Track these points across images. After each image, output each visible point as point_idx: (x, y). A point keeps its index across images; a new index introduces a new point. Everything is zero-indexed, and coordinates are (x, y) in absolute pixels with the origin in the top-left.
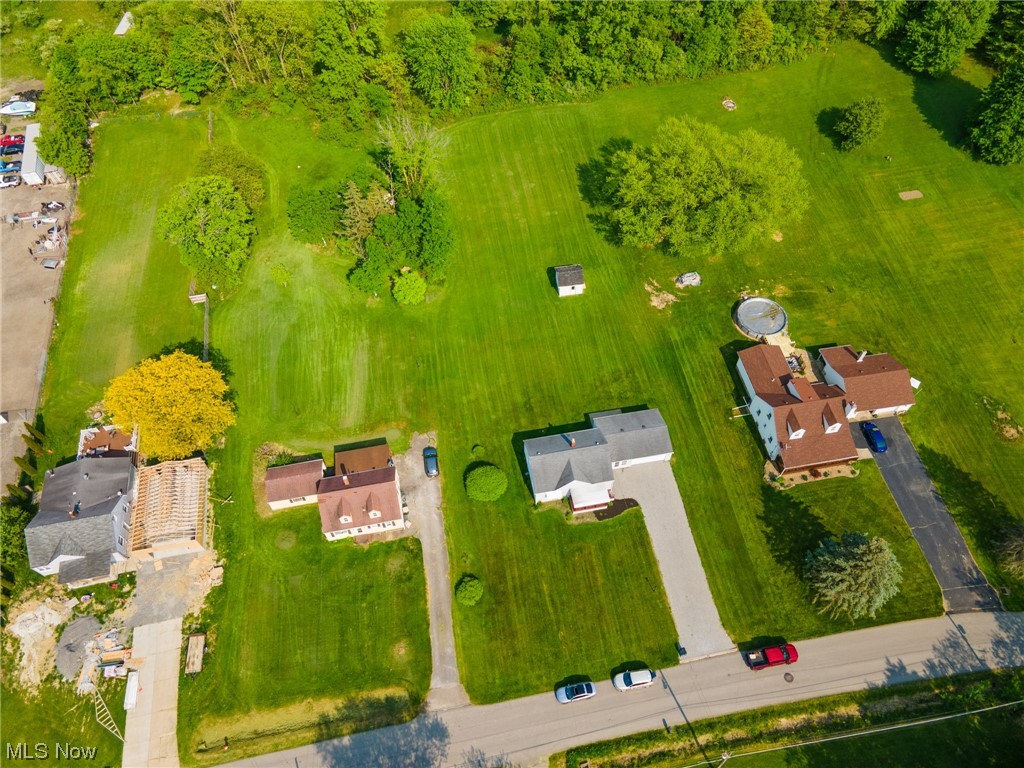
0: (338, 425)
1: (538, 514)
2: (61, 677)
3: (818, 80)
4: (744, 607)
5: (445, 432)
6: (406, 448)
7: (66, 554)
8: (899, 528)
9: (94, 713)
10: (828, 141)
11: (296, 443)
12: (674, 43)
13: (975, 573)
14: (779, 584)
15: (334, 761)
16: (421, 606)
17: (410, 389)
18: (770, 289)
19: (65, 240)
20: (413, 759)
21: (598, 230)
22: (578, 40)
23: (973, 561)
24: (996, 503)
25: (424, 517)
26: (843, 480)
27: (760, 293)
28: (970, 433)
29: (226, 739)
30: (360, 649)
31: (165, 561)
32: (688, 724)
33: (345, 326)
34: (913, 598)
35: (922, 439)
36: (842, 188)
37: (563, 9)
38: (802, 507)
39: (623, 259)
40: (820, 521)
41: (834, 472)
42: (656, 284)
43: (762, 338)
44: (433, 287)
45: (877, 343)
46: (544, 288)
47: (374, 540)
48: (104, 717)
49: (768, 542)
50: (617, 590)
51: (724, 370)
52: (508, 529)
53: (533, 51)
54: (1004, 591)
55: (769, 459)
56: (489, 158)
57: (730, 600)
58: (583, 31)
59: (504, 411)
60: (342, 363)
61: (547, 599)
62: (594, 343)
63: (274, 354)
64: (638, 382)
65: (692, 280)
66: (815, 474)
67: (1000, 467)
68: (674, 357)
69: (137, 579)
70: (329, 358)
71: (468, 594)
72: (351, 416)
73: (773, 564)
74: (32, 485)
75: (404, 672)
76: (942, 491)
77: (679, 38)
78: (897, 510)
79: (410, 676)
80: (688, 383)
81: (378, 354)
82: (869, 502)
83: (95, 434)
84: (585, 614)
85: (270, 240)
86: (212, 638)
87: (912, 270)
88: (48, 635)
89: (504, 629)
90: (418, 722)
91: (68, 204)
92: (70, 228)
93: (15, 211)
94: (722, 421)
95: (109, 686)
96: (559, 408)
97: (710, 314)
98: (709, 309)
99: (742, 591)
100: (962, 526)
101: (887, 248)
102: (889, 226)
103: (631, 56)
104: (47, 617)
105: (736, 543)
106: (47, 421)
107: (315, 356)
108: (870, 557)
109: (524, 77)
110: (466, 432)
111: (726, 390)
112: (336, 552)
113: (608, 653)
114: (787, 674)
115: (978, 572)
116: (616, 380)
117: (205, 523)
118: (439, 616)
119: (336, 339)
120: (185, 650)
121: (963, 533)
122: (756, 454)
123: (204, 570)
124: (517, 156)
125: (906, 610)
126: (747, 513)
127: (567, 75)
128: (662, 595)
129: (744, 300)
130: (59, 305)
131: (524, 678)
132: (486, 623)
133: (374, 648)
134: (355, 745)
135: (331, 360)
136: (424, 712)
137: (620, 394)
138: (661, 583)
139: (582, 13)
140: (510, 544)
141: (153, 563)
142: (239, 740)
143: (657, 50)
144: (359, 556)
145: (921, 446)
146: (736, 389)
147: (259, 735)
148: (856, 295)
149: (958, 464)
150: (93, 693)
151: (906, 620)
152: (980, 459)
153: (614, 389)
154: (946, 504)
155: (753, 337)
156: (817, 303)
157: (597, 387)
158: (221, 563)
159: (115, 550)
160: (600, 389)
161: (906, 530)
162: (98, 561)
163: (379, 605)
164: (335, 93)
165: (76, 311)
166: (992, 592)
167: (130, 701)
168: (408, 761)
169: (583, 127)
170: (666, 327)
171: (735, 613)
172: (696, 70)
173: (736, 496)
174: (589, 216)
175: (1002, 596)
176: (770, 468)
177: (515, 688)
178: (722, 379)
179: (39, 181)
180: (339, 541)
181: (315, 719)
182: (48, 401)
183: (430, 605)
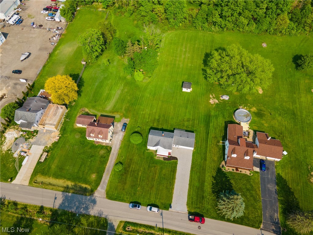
0: (104, 109)
1: (147, 152)
2: (11, 151)
3: (300, 44)
4: (196, 202)
5: (132, 120)
6: (119, 121)
7: (23, 120)
8: (257, 197)
9: (15, 163)
10: (294, 65)
11: (92, 110)
12: (253, 21)
13: (277, 220)
14: (210, 199)
15: (65, 198)
16: (104, 166)
17: (128, 105)
18: (250, 108)
19: (59, 38)
20: (84, 206)
21: (203, 74)
22: (220, 13)
23: (278, 216)
24: (296, 201)
25: (116, 142)
26: (245, 175)
27: (247, 108)
28: (298, 175)
29: (42, 182)
30: (84, 172)
31: (47, 130)
32: (163, 228)
33: (118, 82)
34: (251, 220)
35: (280, 172)
36: (292, 82)
37: (218, 2)
38: (228, 178)
39: (207, 85)
40: (232, 185)
41: (244, 172)
42: (214, 96)
43: (240, 122)
44: (147, 78)
45: (279, 136)
46: (179, 87)
47: (100, 143)
48: (17, 165)
49: (212, 185)
50: (160, 182)
51: (223, 129)
52: (137, 153)
53: (204, 14)
54: (284, 230)
55: (224, 160)
56: (180, 44)
57: (192, 198)
58: (222, 10)
59: (151, 119)
60: (113, 92)
61: (139, 177)
62: (186, 108)
63: (96, 84)
64: (194, 124)
65: (226, 98)
66: (237, 170)
67: (303, 190)
68: (209, 120)
69: (38, 133)
70: (110, 90)
71: (117, 168)
72: (109, 107)
73: (211, 192)
74: (25, 100)
75: (92, 182)
76: (279, 190)
77: (255, 19)
78: (260, 191)
79: (93, 184)
80: (210, 129)
81: (124, 92)
82: (251, 185)
83: (44, 92)
84: (148, 185)
85: (109, 52)
86: (49, 155)
87: (304, 116)
88: (13, 139)
89: (123, 181)
90: (90, 197)
91: (63, 29)
92: (61, 35)
93: (50, 27)
94: (215, 144)
95: (21, 157)
96: (167, 124)
97: (227, 110)
98: (227, 108)
99: (197, 197)
100: (280, 204)
101: (298, 106)
102: (303, 99)
103: (236, 22)
104: (14, 134)
105: (202, 182)
106: (35, 85)
107: (107, 88)
108: (233, 200)
109: (199, 21)
110: (138, 122)
111: (221, 135)
112: (89, 143)
113: (149, 199)
114: (199, 226)
115: (278, 220)
116: (188, 121)
117: (60, 124)
118: (108, 171)
119: (114, 85)
120: (42, 155)
121: (279, 207)
122: (221, 157)
123: (55, 136)
124: (189, 45)
125: (248, 223)
126: (210, 174)
127: (214, 24)
128: (173, 188)
129: (240, 109)
130: (51, 55)
131: (123, 197)
132: (119, 178)
133: (87, 173)
134: (72, 196)
135: (111, 90)
136: (93, 195)
137: (187, 125)
138: (174, 185)
139: (223, 4)
140: (136, 158)
141: (43, 130)
142: (45, 183)
143: (246, 22)
144: (94, 146)
145: (279, 174)
146: (224, 136)
147: (50, 184)
148: (280, 118)
149: (289, 184)
150: (17, 158)
151: (246, 226)
152: (298, 185)
153: (186, 123)
154: (278, 195)
155: (237, 121)
156: (264, 117)
157: (181, 121)
158: (59, 136)
159: (35, 123)
160: (182, 122)
161: (260, 198)
162: (30, 125)
163: (93, 162)
164: (143, 13)
165: (54, 58)
166: (280, 228)
167: (24, 163)
168: (83, 206)
169: (212, 41)
170: (211, 110)
171: (192, 202)
172: (257, 31)
173: (209, 168)
174: (203, 69)
175: (283, 231)
176: (223, 163)
177: (119, 198)
178: (221, 131)
179: (59, 21)
180: (90, 140)
181: (65, 185)
182: (38, 80)
183: (107, 167)
